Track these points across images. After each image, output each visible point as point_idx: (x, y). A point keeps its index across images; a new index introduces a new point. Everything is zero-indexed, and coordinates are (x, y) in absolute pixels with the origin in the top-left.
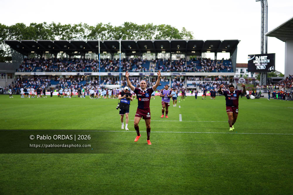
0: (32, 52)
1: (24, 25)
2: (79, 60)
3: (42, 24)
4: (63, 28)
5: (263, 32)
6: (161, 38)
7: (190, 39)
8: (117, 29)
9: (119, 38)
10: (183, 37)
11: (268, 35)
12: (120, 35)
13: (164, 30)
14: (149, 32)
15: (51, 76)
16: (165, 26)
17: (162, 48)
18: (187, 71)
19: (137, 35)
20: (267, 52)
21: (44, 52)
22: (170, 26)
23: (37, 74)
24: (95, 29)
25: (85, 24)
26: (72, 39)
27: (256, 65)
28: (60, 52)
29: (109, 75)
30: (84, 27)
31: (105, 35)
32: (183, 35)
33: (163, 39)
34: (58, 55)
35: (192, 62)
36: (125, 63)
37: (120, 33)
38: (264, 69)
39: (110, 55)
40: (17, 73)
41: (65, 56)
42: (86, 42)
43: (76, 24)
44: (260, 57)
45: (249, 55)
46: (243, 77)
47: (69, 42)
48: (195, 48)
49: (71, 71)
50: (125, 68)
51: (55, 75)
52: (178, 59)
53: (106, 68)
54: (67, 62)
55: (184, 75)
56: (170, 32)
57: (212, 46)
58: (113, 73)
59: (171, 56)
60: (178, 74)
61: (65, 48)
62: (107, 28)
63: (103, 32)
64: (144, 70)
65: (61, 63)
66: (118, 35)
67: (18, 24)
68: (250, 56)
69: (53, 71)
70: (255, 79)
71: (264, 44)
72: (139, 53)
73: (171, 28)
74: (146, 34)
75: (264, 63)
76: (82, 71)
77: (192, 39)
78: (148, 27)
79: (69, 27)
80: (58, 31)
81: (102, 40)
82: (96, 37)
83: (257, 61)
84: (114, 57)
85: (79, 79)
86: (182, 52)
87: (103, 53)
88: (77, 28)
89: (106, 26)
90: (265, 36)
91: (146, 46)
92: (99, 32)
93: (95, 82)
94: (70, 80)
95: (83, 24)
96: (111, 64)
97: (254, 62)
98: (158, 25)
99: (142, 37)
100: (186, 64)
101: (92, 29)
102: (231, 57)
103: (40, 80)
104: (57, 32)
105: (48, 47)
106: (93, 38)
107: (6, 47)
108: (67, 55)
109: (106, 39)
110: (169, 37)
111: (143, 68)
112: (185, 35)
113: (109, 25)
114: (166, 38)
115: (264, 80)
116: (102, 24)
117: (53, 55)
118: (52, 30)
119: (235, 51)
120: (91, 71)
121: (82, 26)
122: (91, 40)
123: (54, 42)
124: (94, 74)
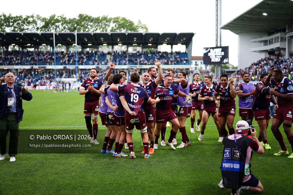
2: (32, 53)
4: (14, 19)
5: (217, 25)
6: (117, 30)
7: (145, 32)
8: (71, 21)
9: (73, 30)
10: (139, 30)
11: (222, 28)
12: (75, 27)
13: (119, 22)
14: (104, 24)
15: (3, 70)
16: (120, 18)
18: (143, 64)
19: (92, 27)
20: (221, 45)
22: (125, 18)
24: (48, 20)
25: (37, 15)
26: (24, 31)
27: (211, 57)
28: (12, 44)
29: (65, 68)
30: (36, 19)
31: (58, 27)
32: (138, 28)
33: (118, 31)
34: (10, 47)
35: (149, 55)
36: (81, 56)
37: (74, 25)
38: (219, 61)
39: (65, 47)
41: (17, 48)
42: (40, 34)
43: (28, 15)
44: (214, 49)
45: (204, 48)
46: (197, 69)
47: (21, 34)
48: (151, 41)
49: (24, 65)
50: (81, 61)
51: (7, 69)
52: (135, 52)
53: (61, 61)
54: (19, 55)
55: (141, 68)
56: (126, 24)
57: (168, 38)
58: (68, 66)
59: (128, 48)
60: (135, 67)
61: (17, 40)
62: (60, 19)
63: (57, 24)
64: (101, 63)
65: (13, 57)
66: (73, 27)
68: (206, 49)
69: (5, 65)
70: (210, 71)
71: (218, 37)
72: (95, 45)
73: (127, 21)
74: (101, 26)
75: (218, 56)
76: (36, 64)
77: (148, 31)
78: (103, 19)
79: (21, 18)
80: (9, 22)
81: (56, 32)
82: (50, 29)
83: (212, 54)
84: (69, 49)
85: (33, 73)
86: (139, 45)
87: (57, 46)
88: (29, 19)
89: (60, 18)
90: (219, 29)
91: (102, 39)
92: (53, 24)
93: (50, 76)
94: (23, 74)
95: (35, 15)
97: (209, 55)
98: (113, 17)
99: (97, 29)
100: (143, 57)
101: (45, 20)
102: (187, 49)
104: (8, 24)
106: (46, 30)
108: (20, 47)
109: (60, 32)
110: (124, 29)
111: (99, 61)
112: (141, 28)
113: (62, 16)
114: (122, 30)
115: (219, 72)
116: (55, 15)
117: (4, 47)
118: (2, 22)
119: (191, 44)
120: (46, 65)
121: (34, 17)
122: (44, 32)
123: (5, 34)
124: (48, 67)
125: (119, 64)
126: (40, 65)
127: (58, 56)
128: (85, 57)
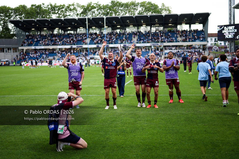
0: (32, 29)
1: (25, 6)
2: (72, 35)
3: (41, 5)
4: (59, 7)
5: (230, 5)
6: (143, 13)
7: (168, 13)
8: (105, 7)
9: (107, 14)
10: (163, 12)
11: (235, 8)
12: (108, 12)
13: (145, 6)
14: (133, 8)
15: (49, 49)
16: (146, 3)
17: (142, 22)
18: (164, 42)
19: (122, 11)
20: (234, 23)
21: (42, 29)
22: (151, 2)
23: (37, 48)
24: (86, 7)
25: (77, 3)
26: (66, 17)
27: (225, 34)
28: (56, 28)
29: (98, 47)
30: (77, 6)
31: (94, 12)
32: (162, 10)
34: (55, 31)
35: (169, 34)
36: (111, 36)
37: (108, 10)
38: (232, 37)
39: (98, 29)
40: (20, 48)
42: (77, 19)
43: (69, 4)
44: (228, 27)
45: (218, 26)
48: (171, 21)
49: (66, 45)
50: (111, 40)
51: (52, 48)
52: (157, 31)
53: (95, 41)
54: (62, 37)
55: (162, 45)
56: (151, 8)
57: (186, 19)
58: (101, 45)
59: (151, 28)
60: (157, 45)
61: (60, 24)
62: (96, 6)
63: (93, 10)
64: (128, 41)
65: (57, 38)
66: (106, 12)
67: (20, 5)
68: (220, 27)
69: (50, 45)
70: (227, 46)
71: (232, 16)
72: (123, 27)
73: (152, 4)
74: (130, 10)
75: (231, 32)
76: (74, 44)
77: (170, 13)
78: (131, 4)
79: (64, 6)
82: (87, 14)
83: (225, 31)
84: (102, 31)
85: (72, 51)
86: (160, 25)
87: (92, 28)
88: (70, 7)
89: (95, 5)
90: (232, 9)
91: (128, 21)
92: (90, 10)
93: (86, 54)
94: (64, 52)
96: (99, 38)
97: (223, 32)
98: (140, 2)
99: (126, 13)
100: (164, 36)
101: (83, 7)
102: (204, 28)
103: (40, 53)
104: (54, 11)
105: (45, 25)
106: (85, 16)
107: (11, 26)
108: (62, 31)
109: (95, 16)
110: (150, 12)
111: (126, 40)
112: (164, 10)
113: (97, 3)
114: (148, 13)
115: (232, 47)
116: (91, 3)
117: (50, 31)
118: (50, 10)
119: (207, 23)
120: (83, 44)
121: (75, 5)
122: (83, 17)
123: (49, 20)
124: (84, 46)
125: (143, 43)
126: (78, 45)
127: (92, 37)
128: (114, 37)
